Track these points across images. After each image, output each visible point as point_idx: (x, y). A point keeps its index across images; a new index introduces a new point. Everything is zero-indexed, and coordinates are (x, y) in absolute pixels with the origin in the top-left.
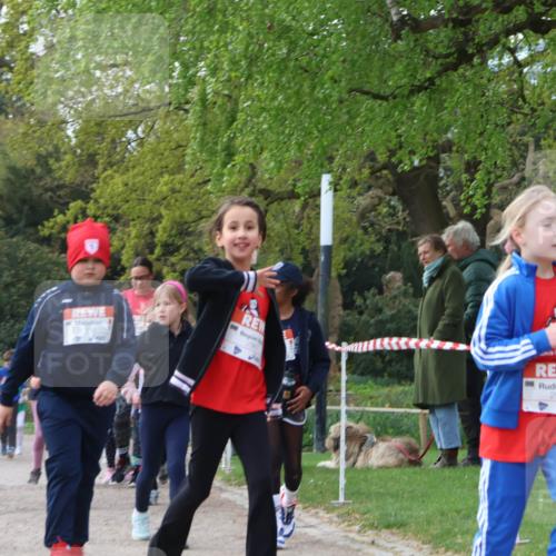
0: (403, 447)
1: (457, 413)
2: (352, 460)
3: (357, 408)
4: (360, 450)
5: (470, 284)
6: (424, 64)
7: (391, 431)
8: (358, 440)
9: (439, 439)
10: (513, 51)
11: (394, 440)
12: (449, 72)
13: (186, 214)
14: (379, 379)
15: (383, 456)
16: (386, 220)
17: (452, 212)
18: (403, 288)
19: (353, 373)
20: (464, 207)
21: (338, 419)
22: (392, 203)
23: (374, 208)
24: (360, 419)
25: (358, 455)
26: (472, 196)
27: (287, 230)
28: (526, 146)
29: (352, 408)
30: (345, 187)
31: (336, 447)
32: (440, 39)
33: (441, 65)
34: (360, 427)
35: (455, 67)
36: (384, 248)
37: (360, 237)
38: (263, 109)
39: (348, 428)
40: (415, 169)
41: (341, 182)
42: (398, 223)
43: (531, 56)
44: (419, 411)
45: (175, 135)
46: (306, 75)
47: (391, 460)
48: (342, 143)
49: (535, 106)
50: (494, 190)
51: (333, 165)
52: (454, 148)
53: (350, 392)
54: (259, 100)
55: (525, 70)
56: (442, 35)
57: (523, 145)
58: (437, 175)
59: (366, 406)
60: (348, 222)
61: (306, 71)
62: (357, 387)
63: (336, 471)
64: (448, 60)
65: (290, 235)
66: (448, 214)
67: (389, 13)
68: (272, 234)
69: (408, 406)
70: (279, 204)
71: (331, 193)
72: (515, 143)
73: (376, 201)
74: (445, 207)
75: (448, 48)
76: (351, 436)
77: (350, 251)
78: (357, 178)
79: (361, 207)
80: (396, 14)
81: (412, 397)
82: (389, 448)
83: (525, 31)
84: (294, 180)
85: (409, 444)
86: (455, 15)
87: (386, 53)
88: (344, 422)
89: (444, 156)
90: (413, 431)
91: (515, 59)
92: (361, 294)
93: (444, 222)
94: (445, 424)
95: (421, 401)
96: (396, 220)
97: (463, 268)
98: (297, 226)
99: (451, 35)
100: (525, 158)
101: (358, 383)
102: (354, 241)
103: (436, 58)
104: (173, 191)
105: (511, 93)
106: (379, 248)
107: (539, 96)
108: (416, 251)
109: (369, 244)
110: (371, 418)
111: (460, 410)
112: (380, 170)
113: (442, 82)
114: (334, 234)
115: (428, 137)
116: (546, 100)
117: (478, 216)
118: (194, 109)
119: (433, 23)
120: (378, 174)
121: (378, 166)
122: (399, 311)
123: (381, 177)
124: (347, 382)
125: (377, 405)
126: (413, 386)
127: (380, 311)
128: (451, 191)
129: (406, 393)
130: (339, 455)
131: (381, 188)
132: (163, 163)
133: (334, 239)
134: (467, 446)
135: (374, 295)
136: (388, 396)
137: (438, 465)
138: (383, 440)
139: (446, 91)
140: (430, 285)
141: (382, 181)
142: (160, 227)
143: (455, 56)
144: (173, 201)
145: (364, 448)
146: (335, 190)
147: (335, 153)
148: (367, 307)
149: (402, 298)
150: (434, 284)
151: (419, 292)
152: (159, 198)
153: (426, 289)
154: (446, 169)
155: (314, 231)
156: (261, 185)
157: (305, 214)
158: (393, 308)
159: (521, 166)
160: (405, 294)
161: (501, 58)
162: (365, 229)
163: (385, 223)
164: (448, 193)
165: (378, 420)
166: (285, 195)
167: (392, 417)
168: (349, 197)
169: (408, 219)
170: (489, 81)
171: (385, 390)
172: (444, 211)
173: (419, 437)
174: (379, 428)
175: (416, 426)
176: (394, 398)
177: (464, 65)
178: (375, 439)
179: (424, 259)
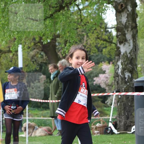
0: (47, 130)
2: (30, 134)
3: (32, 118)
4: (33, 131)
6: (49, 10)
7: (43, 125)
8: (32, 128)
9: (58, 127)
10: (78, 6)
11: (44, 128)
12: (58, 12)
14: (39, 109)
15: (40, 133)
16: (40, 59)
17: (61, 56)
19: (31, 107)
21: (26, 122)
22: (42, 54)
23: (35, 55)
24: (33, 121)
25: (32, 132)
27: (8, 63)
29: (31, 118)
30: (26, 49)
31: (25, 130)
33: (55, 10)
34: (33, 124)
36: (40, 68)
39: (29, 124)
40: (49, 43)
41: (25, 47)
43: (83, 7)
47: (43, 134)
49: (85, 23)
51: (22, 42)
52: (61, 36)
53: (30, 113)
57: (82, 35)
58: (56, 45)
59: (35, 117)
60: (27, 60)
62: (32, 111)
63: (25, 138)
64: (57, 8)
65: (9, 64)
66: (60, 57)
68: (3, 64)
69: (48, 117)
70: (5, 54)
72: (80, 35)
73: (37, 53)
74: (59, 55)
76: (30, 127)
77: (29, 69)
78: (29, 46)
79: (32, 55)
82: (42, 130)
85: (48, 129)
88: (27, 122)
91: (79, 8)
93: (58, 59)
95: (52, 115)
96: (43, 59)
98: (11, 61)
100: (83, 39)
101: (32, 110)
102: (30, 66)
103: (53, 8)
105: (78, 19)
106: (38, 68)
107: (86, 20)
109: (35, 67)
110: (37, 121)
112: (37, 43)
113: (55, 16)
115: (52, 33)
116: (89, 21)
120: (37, 45)
121: (36, 42)
124: (28, 110)
125: (38, 117)
129: (48, 113)
130: (26, 133)
131: (38, 49)
133: (23, 65)
136: (42, 114)
137: (58, 135)
138: (40, 128)
139: (57, 18)
141: (38, 47)
143: (59, 7)
145: (34, 130)
146: (23, 50)
147: (22, 38)
150: (55, 79)
153: (52, 81)
154: (59, 43)
155: (16, 63)
157: (14, 57)
159: (83, 42)
160: (47, 82)
161: (74, 8)
162: (33, 62)
163: (40, 60)
164: (60, 50)
165: (39, 121)
166: (7, 51)
167: (43, 120)
168: (28, 52)
169: (47, 59)
170: (71, 15)
171: (41, 112)
172: (58, 56)
173: (52, 126)
174: (39, 124)
175: (51, 123)
176: (44, 114)
177: (62, 10)
178: (38, 128)
179: (51, 71)
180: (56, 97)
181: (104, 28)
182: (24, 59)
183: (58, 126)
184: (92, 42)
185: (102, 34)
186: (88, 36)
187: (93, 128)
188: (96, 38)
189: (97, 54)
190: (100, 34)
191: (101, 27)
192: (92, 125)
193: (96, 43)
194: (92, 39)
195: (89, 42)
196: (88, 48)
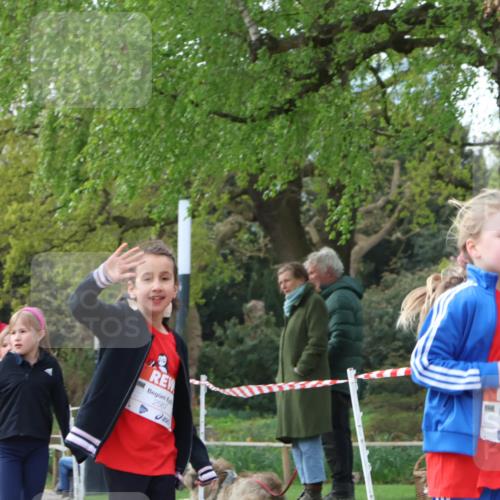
0: (265, 482)
1: (322, 447)
3: (217, 443)
4: (220, 487)
5: (333, 312)
6: (284, 85)
7: (252, 466)
9: (303, 474)
10: (375, 71)
11: (255, 475)
12: (310, 93)
13: (36, 244)
14: (240, 412)
15: (243, 493)
16: (247, 247)
17: (315, 237)
18: (265, 317)
19: (213, 406)
20: (329, 233)
22: (253, 229)
23: (233, 234)
24: (220, 455)
25: (218, 492)
26: (336, 222)
28: (391, 169)
29: (212, 443)
30: (203, 213)
31: (194, 486)
32: (300, 58)
33: (303, 86)
34: (219, 463)
35: (316, 88)
36: (245, 276)
37: (220, 265)
38: (116, 133)
40: (278, 194)
41: (200, 208)
42: (259, 250)
43: (395, 76)
44: (281, 444)
45: (24, 161)
46: (161, 97)
47: (253, 497)
48: (199, 167)
49: (399, 128)
50: (359, 215)
51: (192, 190)
52: (316, 172)
53: (209, 426)
54: (113, 124)
55: (389, 90)
56: (303, 54)
57: (388, 167)
58: (300, 200)
59: (226, 440)
60: (207, 249)
61: (162, 93)
62: (217, 421)
64: (308, 81)
66: (310, 240)
67: (248, 32)
69: (271, 440)
70: (134, 232)
71: (189, 220)
72: (380, 166)
73: (236, 227)
74: (308, 233)
75: (310, 68)
77: (209, 280)
78: (216, 203)
79: (221, 235)
80: (255, 34)
81: (275, 431)
82: (250, 484)
83: (389, 50)
84: (149, 206)
85: (271, 479)
86: (315, 34)
87: (245, 73)
89: (306, 180)
90: (275, 465)
91: (379, 79)
92: (221, 324)
93: (307, 248)
94: (309, 458)
95: (284, 434)
96: (257, 246)
97: (326, 296)
99: (312, 55)
100: (389, 180)
101: (218, 416)
102: (213, 270)
103: (297, 79)
104: (22, 219)
105: (375, 115)
106: (239, 277)
107: (404, 117)
108: (276, 278)
109: (229, 273)
110: (232, 454)
111: (323, 444)
112: (239, 195)
113: (303, 104)
114: (192, 263)
115: (289, 161)
116: (411, 122)
117: (342, 242)
118: (43, 133)
119: (293, 42)
120: (238, 199)
121: (238, 191)
122: (260, 342)
123: (240, 203)
124: (206, 416)
125: (238, 440)
126: (276, 419)
127: (240, 341)
128: (314, 216)
129: (268, 426)
131: (241, 213)
132: (12, 191)
133: (192, 267)
134: (331, 480)
135: (235, 325)
136: (249, 429)
138: (244, 476)
139: (306, 113)
140: (291, 314)
141: (241, 206)
142: (8, 257)
143: (317, 76)
144: (22, 230)
145: (224, 485)
146: (193, 217)
147: (192, 178)
148: (227, 338)
149: (263, 328)
151: (281, 322)
152: (7, 227)
153: (288, 319)
154: (309, 193)
156: (115, 213)
158: (254, 338)
159: (386, 190)
160: (267, 323)
161: (363, 79)
162: (225, 257)
163: (246, 250)
164: (311, 218)
165: (239, 455)
166: (141, 222)
167: (254, 451)
168: (208, 223)
169: (269, 246)
170: (352, 102)
171: (246, 424)
172: (307, 237)
173: (282, 472)
174: (240, 464)
175: (279, 460)
176: (255, 432)
177: (325, 86)
178: (236, 475)
179: (285, 288)
180: (296, 374)
181: (460, 143)
182: (195, 247)
183: (302, 469)
184: (418, 190)
185: (452, 163)
186: (403, 170)
187: (420, 478)
188: (432, 177)
189: (434, 228)
190: (443, 165)
191: (448, 141)
192: (416, 467)
193: (432, 194)
194: (419, 180)
195: (410, 189)
196: (404, 208)
